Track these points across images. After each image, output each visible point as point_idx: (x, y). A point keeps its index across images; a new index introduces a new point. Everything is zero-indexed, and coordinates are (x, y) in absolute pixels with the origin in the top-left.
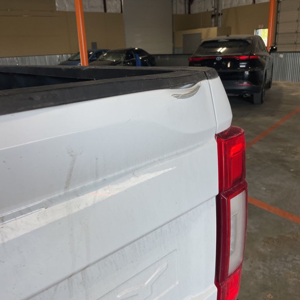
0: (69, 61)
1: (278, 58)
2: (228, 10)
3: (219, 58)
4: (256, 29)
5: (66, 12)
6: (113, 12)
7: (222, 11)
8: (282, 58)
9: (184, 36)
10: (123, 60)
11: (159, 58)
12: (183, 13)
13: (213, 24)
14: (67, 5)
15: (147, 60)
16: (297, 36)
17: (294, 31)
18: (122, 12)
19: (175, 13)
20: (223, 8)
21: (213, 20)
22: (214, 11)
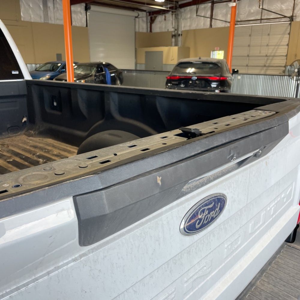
0: (36, 72)
1: (236, 79)
2: (188, 32)
3: (194, 77)
4: (213, 51)
5: (31, 22)
6: (78, 25)
7: (182, 32)
8: (240, 79)
9: (146, 52)
10: (94, 74)
11: (126, 72)
12: (145, 31)
13: (173, 44)
14: (32, 16)
15: (116, 74)
16: (249, 59)
17: (246, 55)
18: (87, 26)
19: (137, 30)
20: (183, 29)
21: (173, 40)
22: (175, 31)
